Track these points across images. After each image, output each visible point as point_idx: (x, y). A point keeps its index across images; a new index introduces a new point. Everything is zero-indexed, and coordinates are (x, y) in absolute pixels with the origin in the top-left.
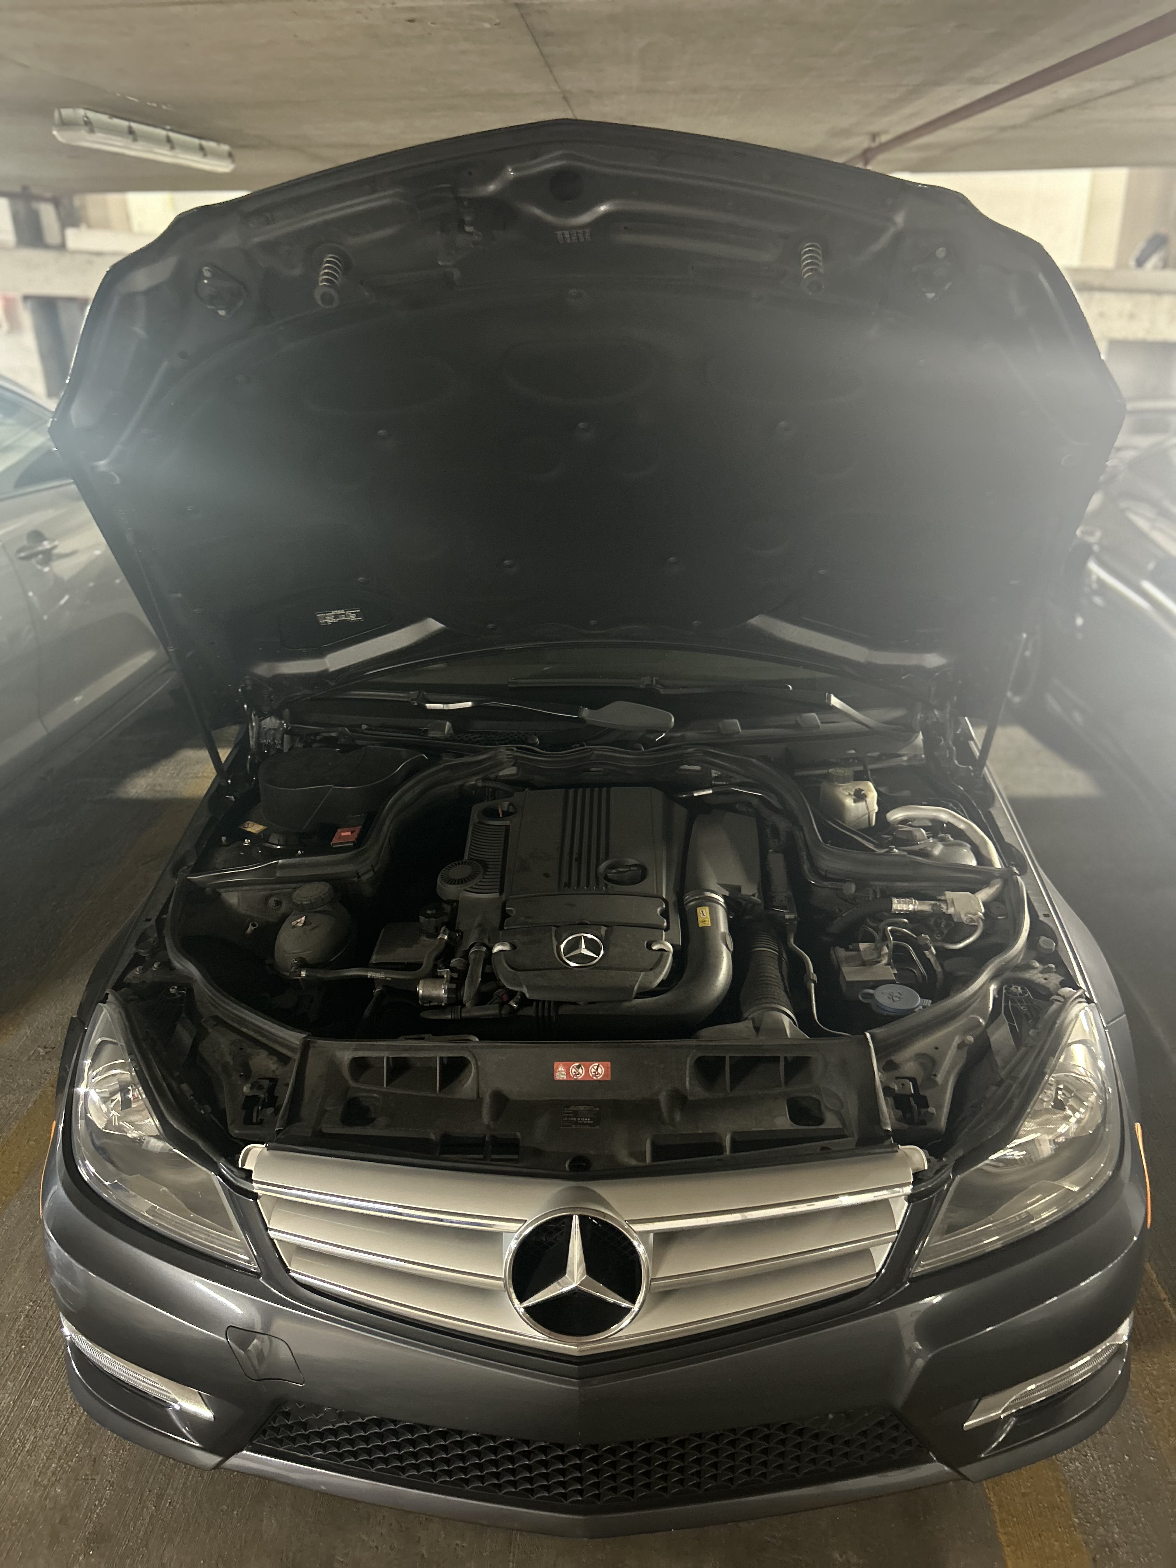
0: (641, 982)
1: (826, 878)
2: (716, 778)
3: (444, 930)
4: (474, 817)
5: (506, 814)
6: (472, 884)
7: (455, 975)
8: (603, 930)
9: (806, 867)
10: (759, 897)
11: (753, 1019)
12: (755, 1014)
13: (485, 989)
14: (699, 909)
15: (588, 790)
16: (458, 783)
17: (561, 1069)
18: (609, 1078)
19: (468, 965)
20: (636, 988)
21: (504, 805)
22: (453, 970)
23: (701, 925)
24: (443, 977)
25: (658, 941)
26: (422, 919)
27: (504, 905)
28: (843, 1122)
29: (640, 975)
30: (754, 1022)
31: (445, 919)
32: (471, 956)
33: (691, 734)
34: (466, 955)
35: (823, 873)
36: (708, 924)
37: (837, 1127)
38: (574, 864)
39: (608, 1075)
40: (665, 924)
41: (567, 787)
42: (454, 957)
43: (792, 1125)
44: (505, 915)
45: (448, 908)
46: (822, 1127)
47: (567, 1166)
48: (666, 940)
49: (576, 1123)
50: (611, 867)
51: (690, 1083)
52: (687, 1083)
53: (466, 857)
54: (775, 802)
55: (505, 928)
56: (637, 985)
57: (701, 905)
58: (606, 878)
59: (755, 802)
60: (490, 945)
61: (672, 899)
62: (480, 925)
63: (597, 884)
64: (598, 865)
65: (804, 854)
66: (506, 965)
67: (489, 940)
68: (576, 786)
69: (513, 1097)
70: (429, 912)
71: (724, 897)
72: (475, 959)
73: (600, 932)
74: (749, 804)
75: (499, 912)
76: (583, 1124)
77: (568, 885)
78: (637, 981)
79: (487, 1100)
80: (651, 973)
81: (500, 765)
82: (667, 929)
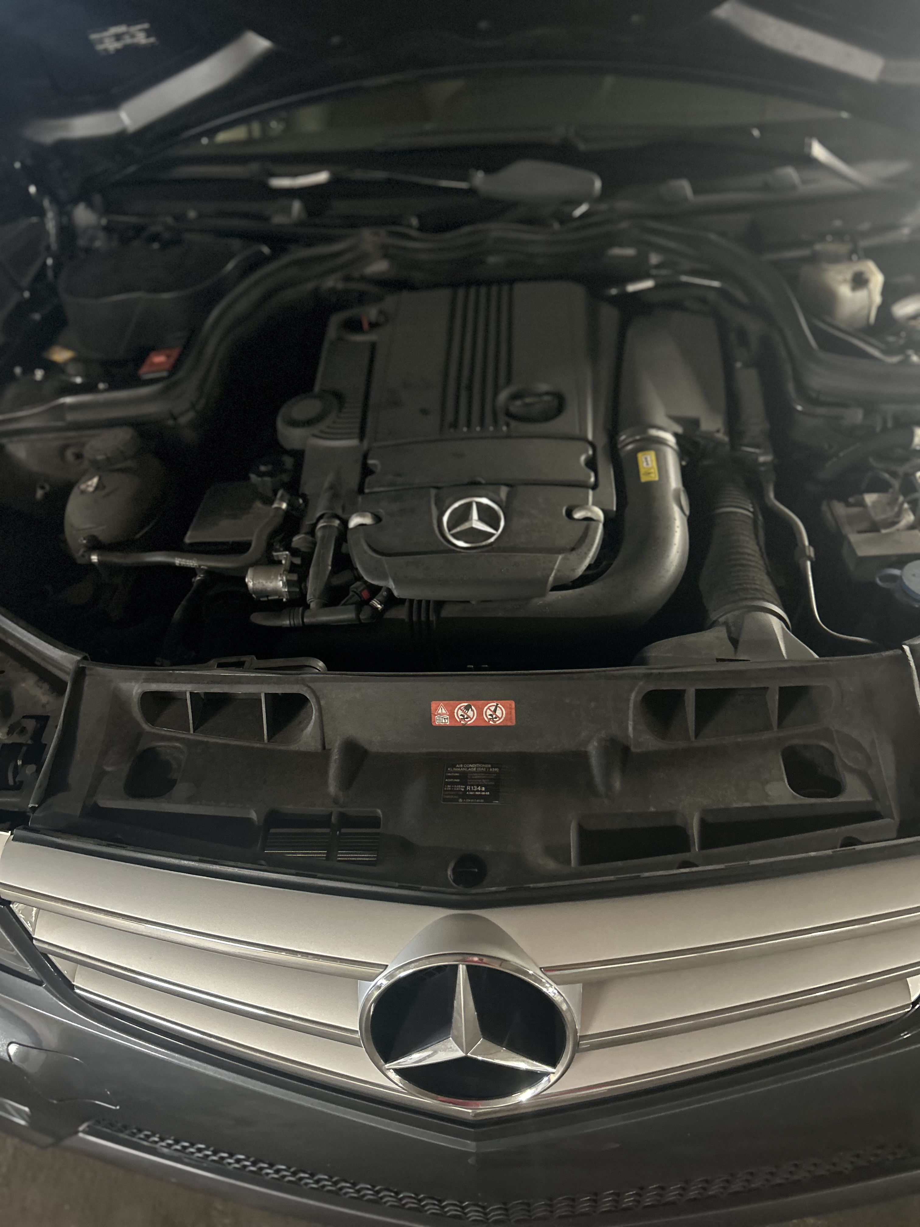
0: (558, 571)
1: (816, 402)
2: (658, 266)
3: (282, 496)
4: (332, 332)
5: (374, 326)
6: (322, 426)
7: (297, 561)
8: (504, 492)
9: (791, 387)
10: (725, 434)
11: (726, 624)
12: (729, 617)
13: (337, 581)
14: (641, 456)
15: (483, 290)
16: (310, 286)
17: (442, 710)
18: (513, 723)
19: (315, 544)
20: (551, 579)
21: (372, 313)
22: (294, 552)
23: (644, 479)
24: (280, 562)
25: (583, 505)
26: (253, 477)
27: (365, 457)
28: (872, 791)
29: (558, 557)
30: (729, 631)
31: (285, 478)
32: (319, 534)
33: (623, 205)
34: (312, 532)
35: (814, 395)
36: (654, 477)
37: (864, 799)
38: (464, 394)
39: (511, 719)
40: (592, 479)
41: (454, 285)
42: (298, 533)
43: (795, 797)
44: (366, 471)
45: (288, 462)
46: (841, 799)
47: (449, 872)
48: (595, 504)
49: (464, 795)
50: (515, 397)
51: (634, 729)
52: (630, 728)
53: (317, 388)
54: (740, 295)
55: (367, 491)
56: (553, 575)
57: (643, 449)
58: (508, 414)
59: (712, 297)
60: (344, 516)
61: (602, 442)
62: (332, 487)
63: (496, 422)
64: (496, 394)
65: (788, 369)
66: (366, 547)
67: (344, 508)
68: (468, 284)
69: (374, 748)
70: (263, 468)
71: (676, 435)
72: (323, 537)
73: (499, 495)
74: (704, 301)
75: (358, 468)
76: (475, 797)
77: (455, 425)
78: (552, 569)
79: (335, 756)
80: (573, 556)
81: (364, 258)
82: (595, 487)
